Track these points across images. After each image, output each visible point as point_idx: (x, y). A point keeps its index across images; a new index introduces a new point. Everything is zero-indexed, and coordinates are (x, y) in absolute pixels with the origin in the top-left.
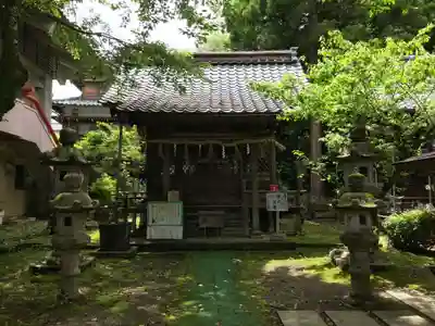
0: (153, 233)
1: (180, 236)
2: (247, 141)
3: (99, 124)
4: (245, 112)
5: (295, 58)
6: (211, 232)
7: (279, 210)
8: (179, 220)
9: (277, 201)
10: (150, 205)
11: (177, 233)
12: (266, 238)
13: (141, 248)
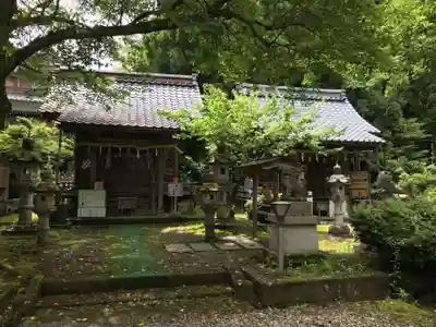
0: (82, 213)
1: (104, 215)
2: (156, 147)
3: (19, 118)
4: (154, 127)
5: (195, 83)
6: (127, 211)
7: (177, 195)
8: (103, 203)
9: (175, 189)
10: (81, 192)
11: (102, 213)
12: (167, 215)
13: (75, 223)
